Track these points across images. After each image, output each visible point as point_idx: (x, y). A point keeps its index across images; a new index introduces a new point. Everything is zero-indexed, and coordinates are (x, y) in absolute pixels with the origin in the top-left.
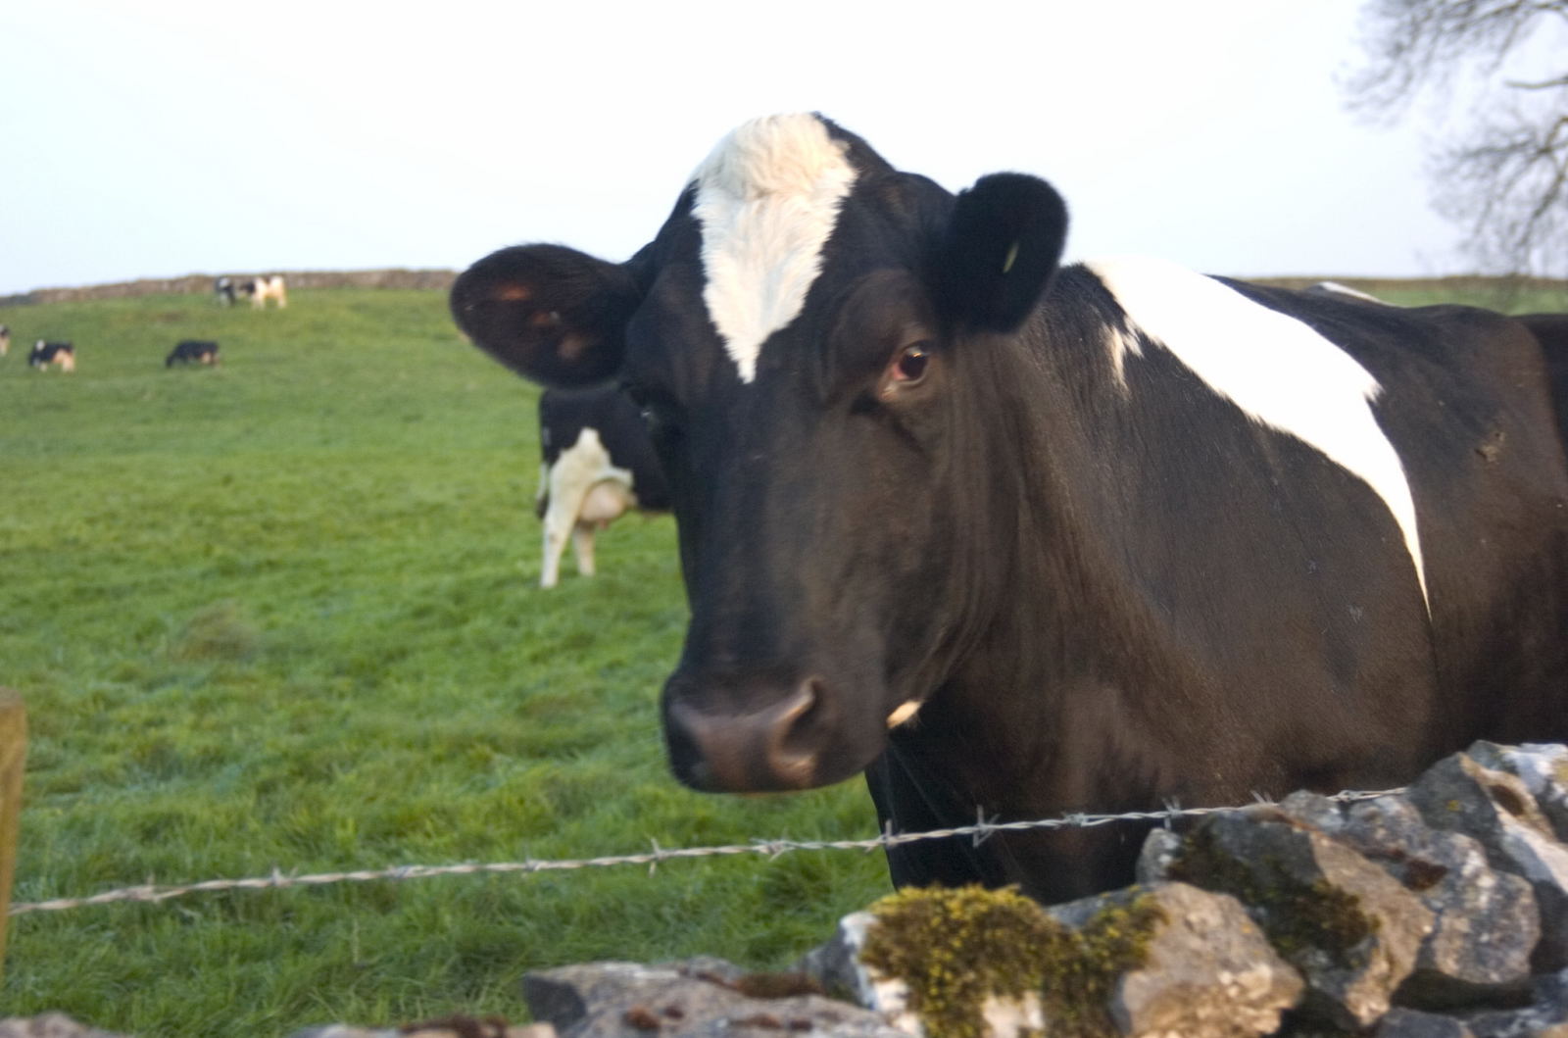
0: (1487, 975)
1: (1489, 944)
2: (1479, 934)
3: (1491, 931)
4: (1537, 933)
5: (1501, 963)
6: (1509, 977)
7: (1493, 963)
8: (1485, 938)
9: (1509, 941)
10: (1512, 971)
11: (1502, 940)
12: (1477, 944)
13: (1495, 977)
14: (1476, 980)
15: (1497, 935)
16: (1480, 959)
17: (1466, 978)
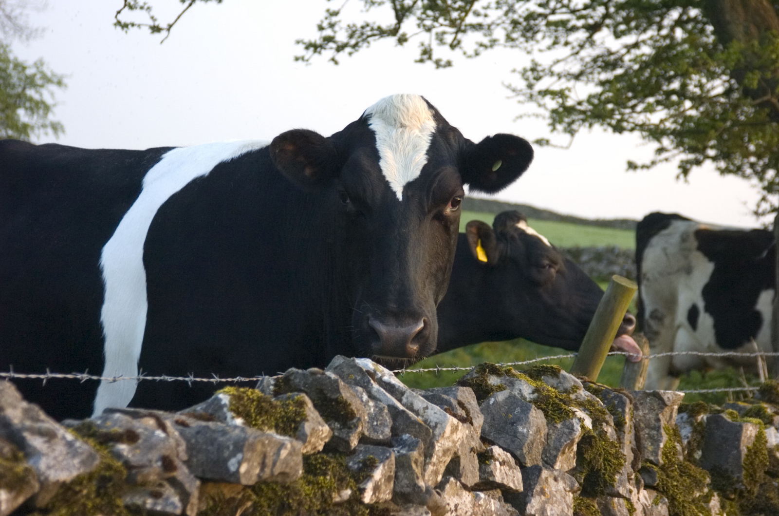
0: (379, 436)
1: (377, 425)
2: (373, 422)
3: (377, 421)
4: (392, 423)
5: (382, 432)
6: (386, 437)
7: (380, 432)
8: (375, 423)
9: (383, 425)
10: (386, 435)
11: (381, 424)
12: (372, 426)
13: (381, 437)
14: (375, 438)
15: (379, 423)
16: (375, 431)
17: (371, 437)
